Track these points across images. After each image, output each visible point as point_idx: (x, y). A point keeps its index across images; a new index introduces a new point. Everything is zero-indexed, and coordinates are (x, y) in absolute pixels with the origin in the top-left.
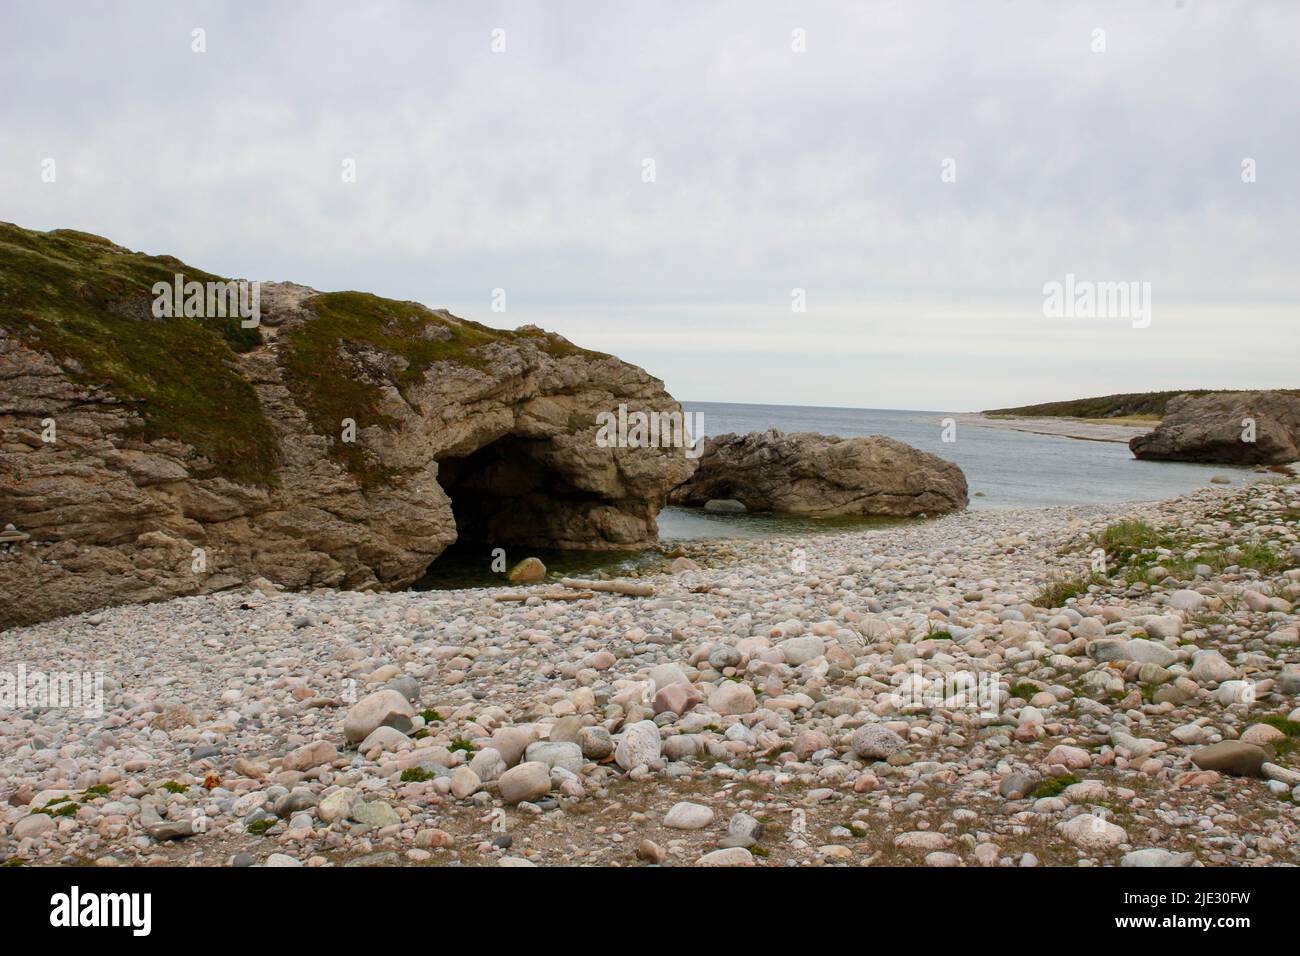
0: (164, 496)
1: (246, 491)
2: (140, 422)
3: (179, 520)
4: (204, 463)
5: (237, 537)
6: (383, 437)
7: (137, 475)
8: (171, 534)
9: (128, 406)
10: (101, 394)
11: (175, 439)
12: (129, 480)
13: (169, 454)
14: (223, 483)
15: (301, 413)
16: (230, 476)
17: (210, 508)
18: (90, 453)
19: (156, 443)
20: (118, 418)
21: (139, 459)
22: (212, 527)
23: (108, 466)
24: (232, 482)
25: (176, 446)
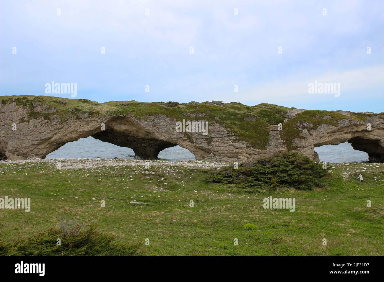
0: (241, 150)
1: (256, 150)
2: (238, 138)
3: (245, 154)
4: (248, 145)
5: (255, 158)
6: (299, 140)
7: (235, 147)
8: (242, 157)
9: (236, 136)
10: (232, 134)
11: (244, 141)
12: (234, 147)
13: (243, 144)
14: (252, 148)
15: (280, 136)
16: (253, 147)
17: (250, 153)
18: (227, 143)
19: (240, 142)
20: (234, 138)
21: (237, 144)
22: (251, 156)
23: (230, 145)
24: (253, 148)
25: (244, 142)
